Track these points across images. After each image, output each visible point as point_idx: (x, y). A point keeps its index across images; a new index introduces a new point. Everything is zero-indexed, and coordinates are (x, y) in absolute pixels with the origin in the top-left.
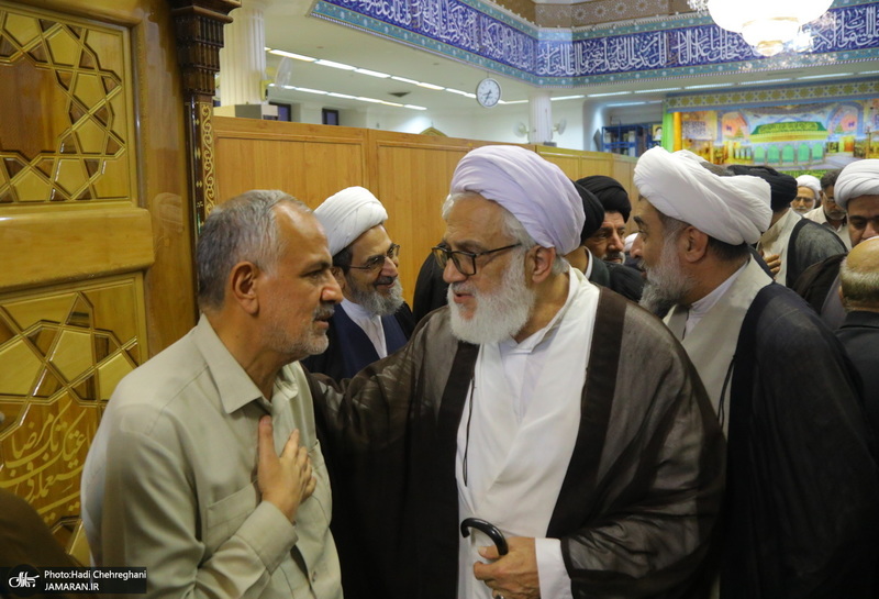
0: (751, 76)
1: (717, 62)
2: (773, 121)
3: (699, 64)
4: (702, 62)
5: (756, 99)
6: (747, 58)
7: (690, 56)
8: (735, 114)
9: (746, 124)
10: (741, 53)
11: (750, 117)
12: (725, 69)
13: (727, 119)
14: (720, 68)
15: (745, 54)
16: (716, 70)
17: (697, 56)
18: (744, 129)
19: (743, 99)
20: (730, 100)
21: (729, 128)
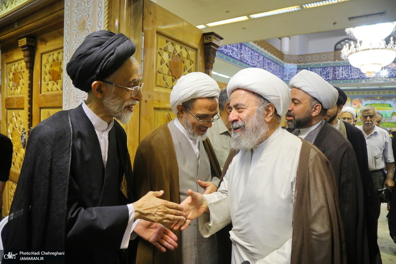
0: (364, 85)
1: (351, 79)
2: (372, 103)
3: (344, 79)
4: (346, 79)
5: (366, 94)
6: (363, 78)
7: (341, 76)
8: (357, 99)
9: (361, 103)
10: (361, 76)
11: (363, 100)
12: (354, 82)
13: (354, 101)
14: (352, 81)
15: (362, 77)
16: (351, 82)
17: (343, 76)
18: (360, 105)
19: (361, 93)
20: (355, 93)
21: (355, 104)
